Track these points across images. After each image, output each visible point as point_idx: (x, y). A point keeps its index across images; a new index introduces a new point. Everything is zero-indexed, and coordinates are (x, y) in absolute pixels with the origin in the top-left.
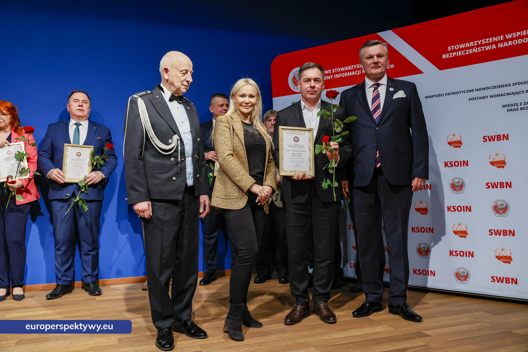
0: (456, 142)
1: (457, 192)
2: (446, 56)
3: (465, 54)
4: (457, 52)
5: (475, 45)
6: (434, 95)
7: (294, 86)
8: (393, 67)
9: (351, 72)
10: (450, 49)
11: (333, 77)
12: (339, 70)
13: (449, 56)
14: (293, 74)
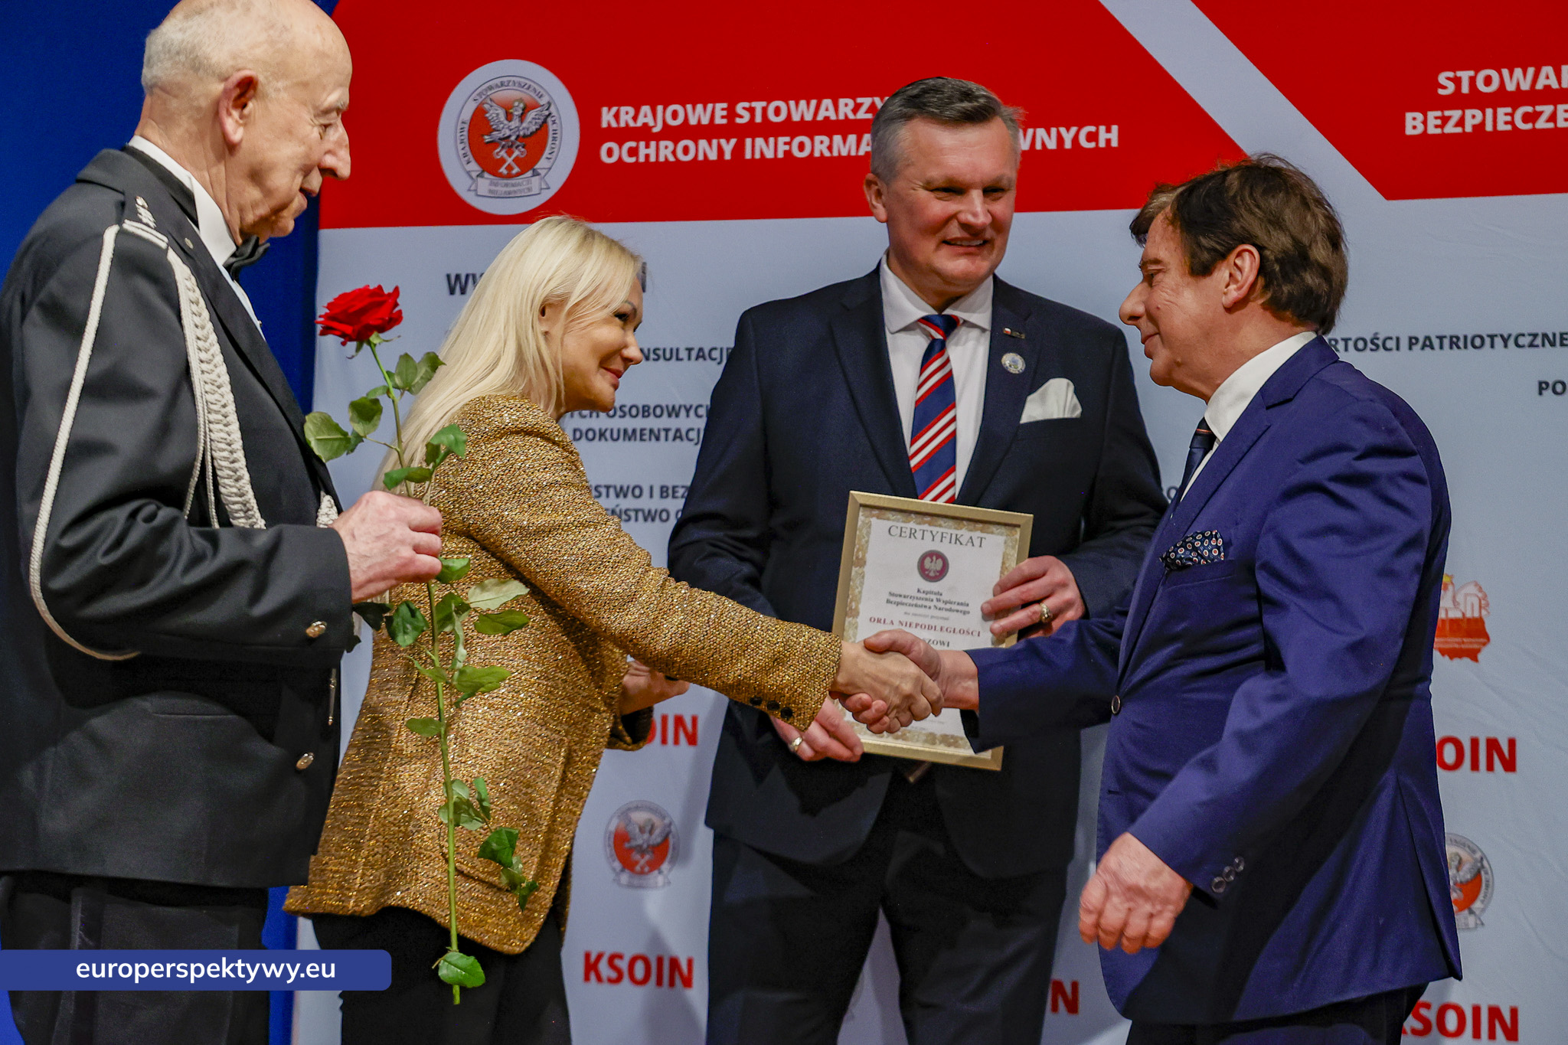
0: (1450, 626)
2: (1425, 123)
3: (1530, 126)
4: (1489, 112)
6: (1346, 340)
7: (474, 175)
8: (1115, 144)
9: (852, 138)
10: (1451, 87)
11: (739, 149)
12: (777, 112)
13: (1442, 126)
14: (478, 98)
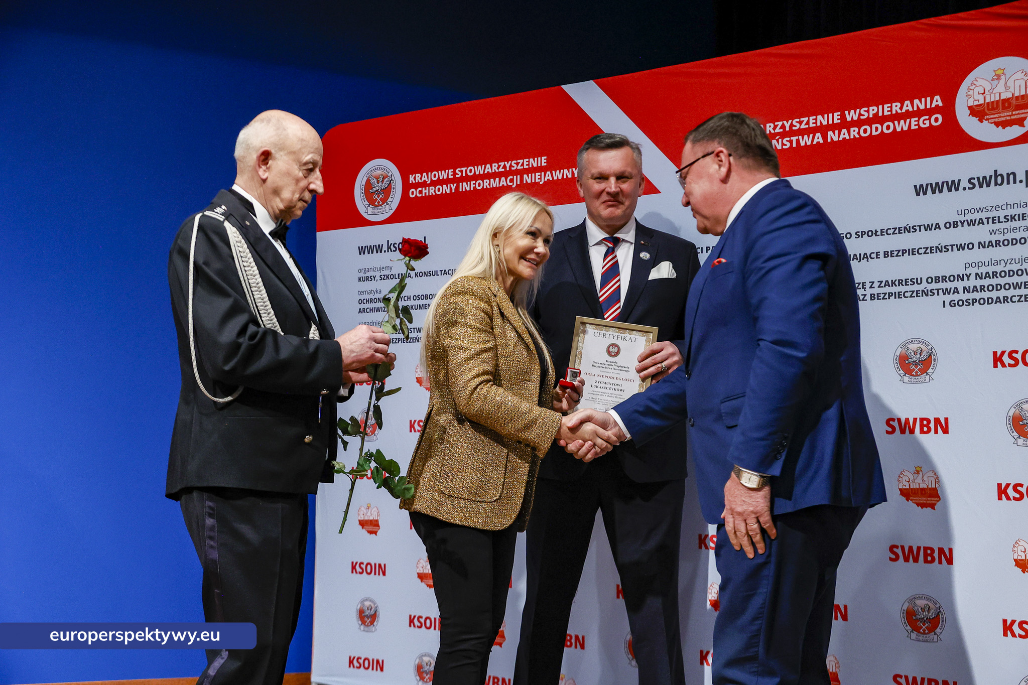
5: (777, 130)
7: (367, 206)
9: (497, 179)
12: (471, 171)
14: (367, 175)
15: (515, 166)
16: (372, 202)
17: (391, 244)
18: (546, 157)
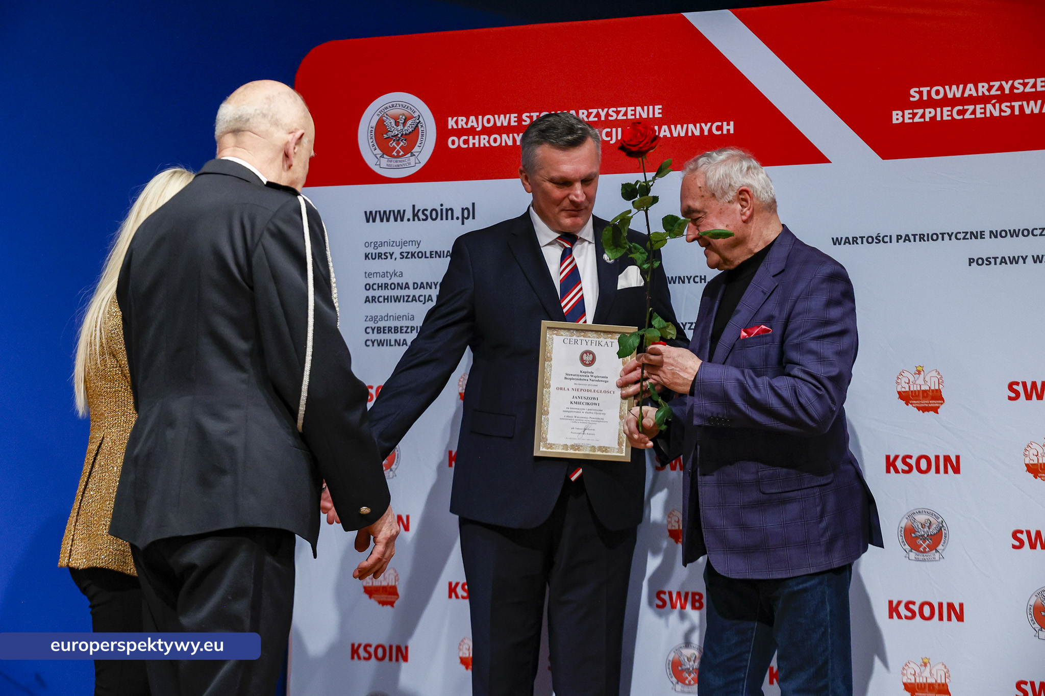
0: (923, 394)
1: (921, 557)
2: (903, 116)
3: (961, 117)
4: (939, 110)
5: (993, 92)
6: (862, 238)
7: (378, 156)
8: (732, 132)
10: (917, 97)
13: (913, 118)
14: (379, 114)
15: (615, 115)
16: (387, 151)
17: (419, 210)
18: (660, 107)
